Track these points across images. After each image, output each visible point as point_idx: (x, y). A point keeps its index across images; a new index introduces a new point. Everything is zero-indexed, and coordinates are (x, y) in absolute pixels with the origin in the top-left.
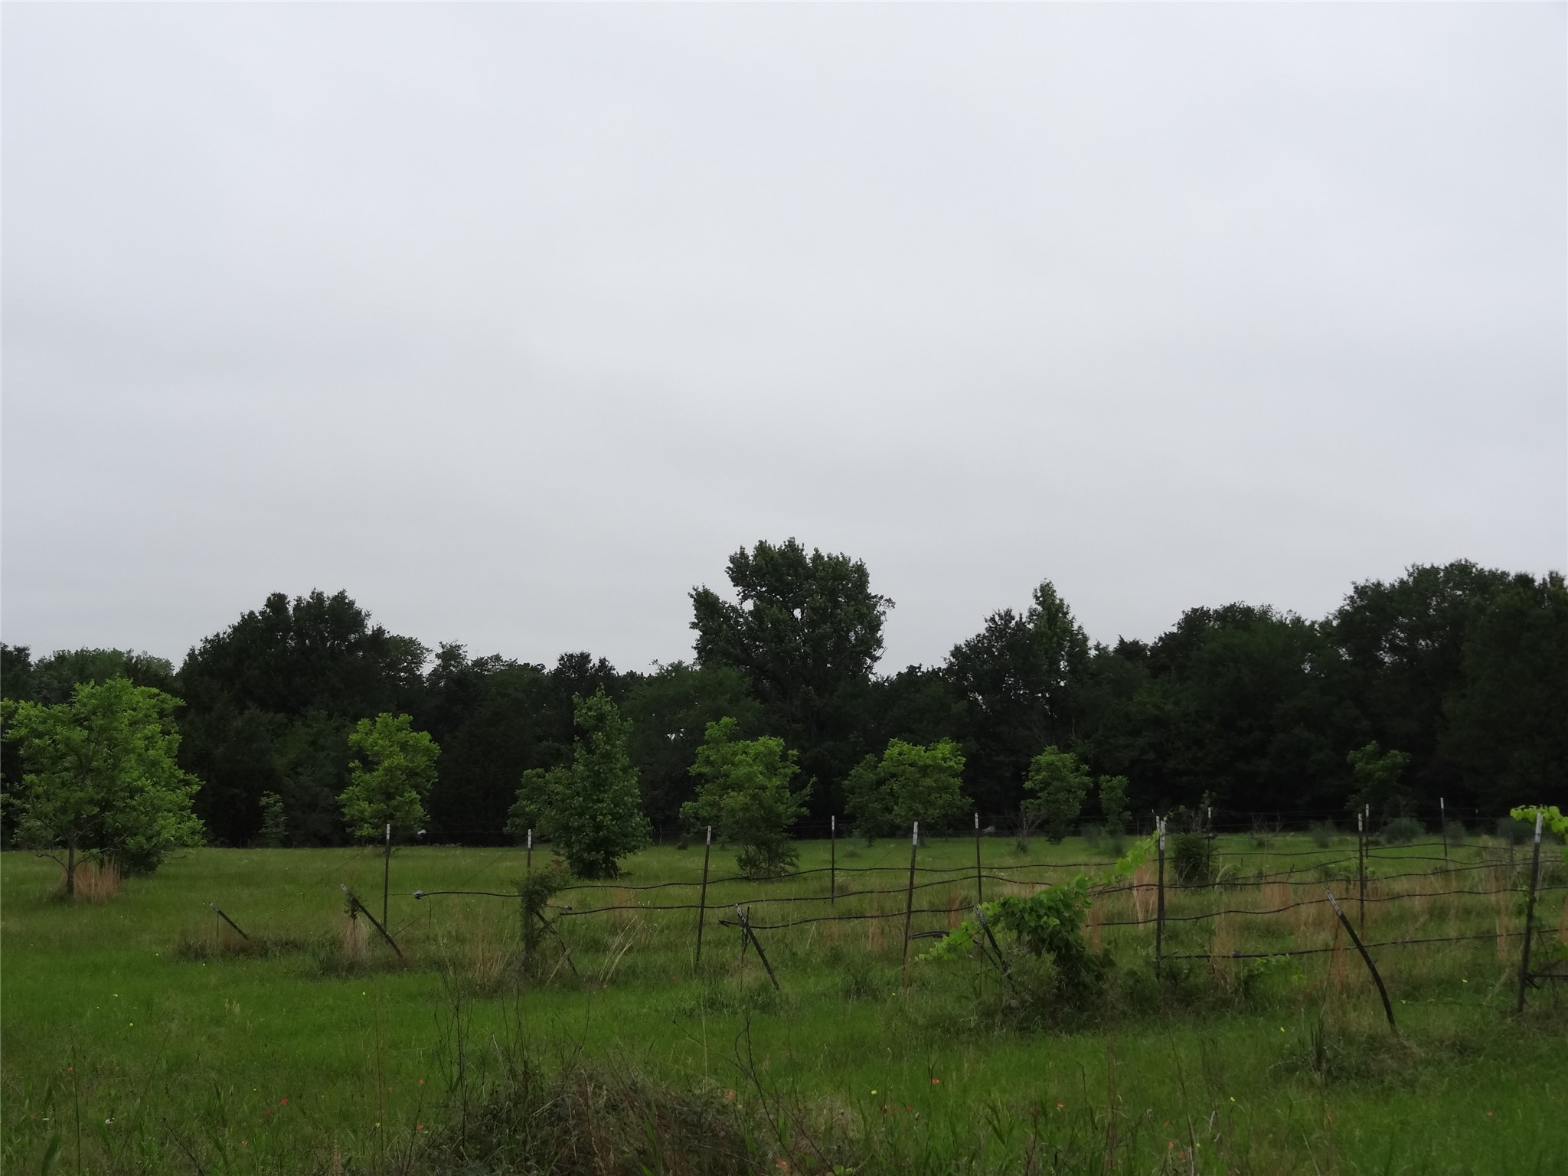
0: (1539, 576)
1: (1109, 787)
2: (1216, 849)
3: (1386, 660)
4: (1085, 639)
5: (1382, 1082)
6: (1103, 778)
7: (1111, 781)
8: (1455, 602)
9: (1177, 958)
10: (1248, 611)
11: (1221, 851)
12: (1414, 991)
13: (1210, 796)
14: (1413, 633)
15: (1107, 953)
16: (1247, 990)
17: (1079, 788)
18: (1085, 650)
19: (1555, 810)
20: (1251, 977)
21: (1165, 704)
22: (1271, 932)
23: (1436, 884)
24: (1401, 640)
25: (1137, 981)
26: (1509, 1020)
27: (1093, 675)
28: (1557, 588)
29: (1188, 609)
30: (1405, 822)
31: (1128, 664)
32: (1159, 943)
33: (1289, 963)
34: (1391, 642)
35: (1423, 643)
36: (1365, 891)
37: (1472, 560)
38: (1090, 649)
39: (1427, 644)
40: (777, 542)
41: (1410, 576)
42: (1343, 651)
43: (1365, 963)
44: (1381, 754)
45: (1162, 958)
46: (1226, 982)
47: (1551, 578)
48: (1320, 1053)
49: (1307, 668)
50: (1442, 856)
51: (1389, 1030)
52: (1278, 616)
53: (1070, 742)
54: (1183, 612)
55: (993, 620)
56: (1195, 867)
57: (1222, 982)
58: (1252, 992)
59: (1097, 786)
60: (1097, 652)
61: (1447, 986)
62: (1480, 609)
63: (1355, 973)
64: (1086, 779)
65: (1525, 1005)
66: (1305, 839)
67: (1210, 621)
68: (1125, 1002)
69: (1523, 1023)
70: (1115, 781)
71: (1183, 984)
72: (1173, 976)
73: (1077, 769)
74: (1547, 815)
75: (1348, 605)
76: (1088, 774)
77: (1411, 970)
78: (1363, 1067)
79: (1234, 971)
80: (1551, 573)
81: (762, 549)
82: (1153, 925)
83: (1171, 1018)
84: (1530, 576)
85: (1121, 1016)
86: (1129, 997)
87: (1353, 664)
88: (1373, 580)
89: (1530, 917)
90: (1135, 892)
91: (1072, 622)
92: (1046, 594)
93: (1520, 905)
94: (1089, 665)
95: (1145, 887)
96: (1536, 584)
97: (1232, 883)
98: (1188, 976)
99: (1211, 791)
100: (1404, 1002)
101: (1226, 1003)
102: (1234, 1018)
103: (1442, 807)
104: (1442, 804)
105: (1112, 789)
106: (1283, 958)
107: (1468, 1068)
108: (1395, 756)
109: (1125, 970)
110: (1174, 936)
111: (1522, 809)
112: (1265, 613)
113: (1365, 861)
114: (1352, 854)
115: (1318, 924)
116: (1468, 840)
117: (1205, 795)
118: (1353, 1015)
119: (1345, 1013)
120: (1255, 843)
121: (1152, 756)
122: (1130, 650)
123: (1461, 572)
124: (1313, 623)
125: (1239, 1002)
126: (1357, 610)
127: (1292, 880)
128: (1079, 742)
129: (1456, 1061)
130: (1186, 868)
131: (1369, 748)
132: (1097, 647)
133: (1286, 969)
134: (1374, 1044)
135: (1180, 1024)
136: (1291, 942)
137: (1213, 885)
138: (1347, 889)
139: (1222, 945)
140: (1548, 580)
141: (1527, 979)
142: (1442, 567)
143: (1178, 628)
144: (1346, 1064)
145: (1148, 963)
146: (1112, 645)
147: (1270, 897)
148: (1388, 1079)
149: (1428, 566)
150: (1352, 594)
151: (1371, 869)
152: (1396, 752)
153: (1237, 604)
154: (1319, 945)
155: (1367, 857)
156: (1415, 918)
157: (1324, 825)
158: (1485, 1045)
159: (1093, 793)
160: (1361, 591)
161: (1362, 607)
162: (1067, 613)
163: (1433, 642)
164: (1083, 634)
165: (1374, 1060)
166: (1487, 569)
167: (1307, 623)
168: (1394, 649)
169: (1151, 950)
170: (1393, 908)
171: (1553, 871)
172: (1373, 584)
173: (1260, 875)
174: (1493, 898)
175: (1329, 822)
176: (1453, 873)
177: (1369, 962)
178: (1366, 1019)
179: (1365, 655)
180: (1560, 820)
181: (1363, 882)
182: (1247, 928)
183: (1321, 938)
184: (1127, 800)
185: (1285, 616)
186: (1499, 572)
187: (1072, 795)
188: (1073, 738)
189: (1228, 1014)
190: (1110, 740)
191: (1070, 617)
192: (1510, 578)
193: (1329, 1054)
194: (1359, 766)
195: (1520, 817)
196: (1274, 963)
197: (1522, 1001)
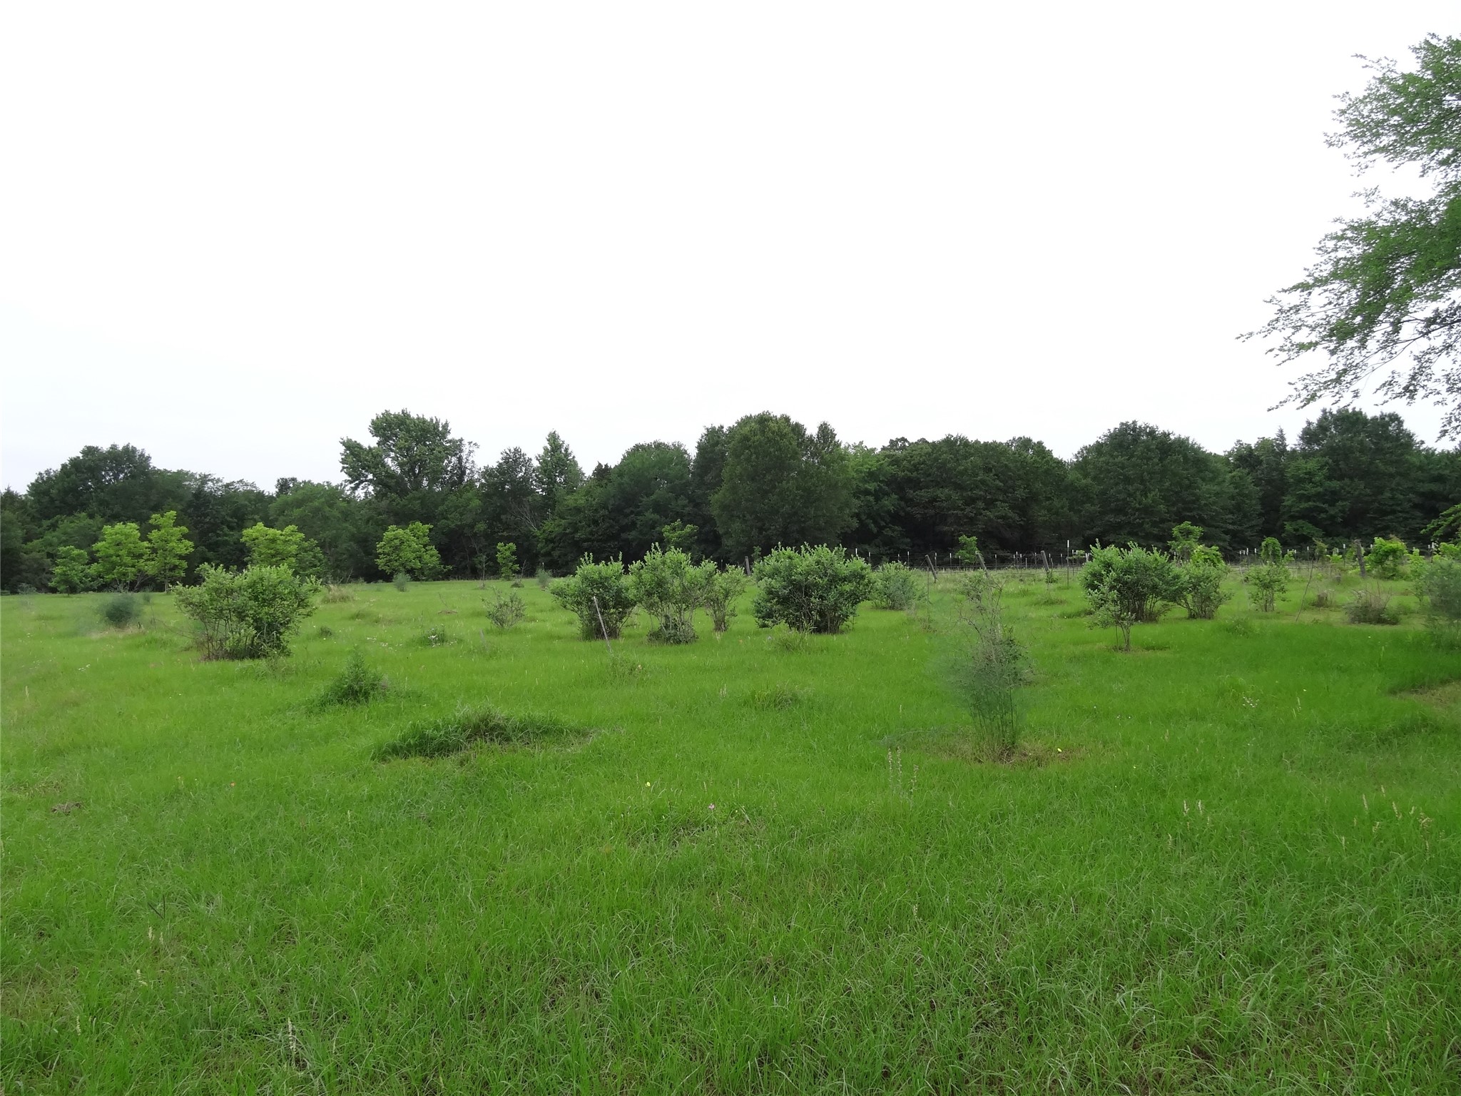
131: (675, 523)
152: (690, 526)
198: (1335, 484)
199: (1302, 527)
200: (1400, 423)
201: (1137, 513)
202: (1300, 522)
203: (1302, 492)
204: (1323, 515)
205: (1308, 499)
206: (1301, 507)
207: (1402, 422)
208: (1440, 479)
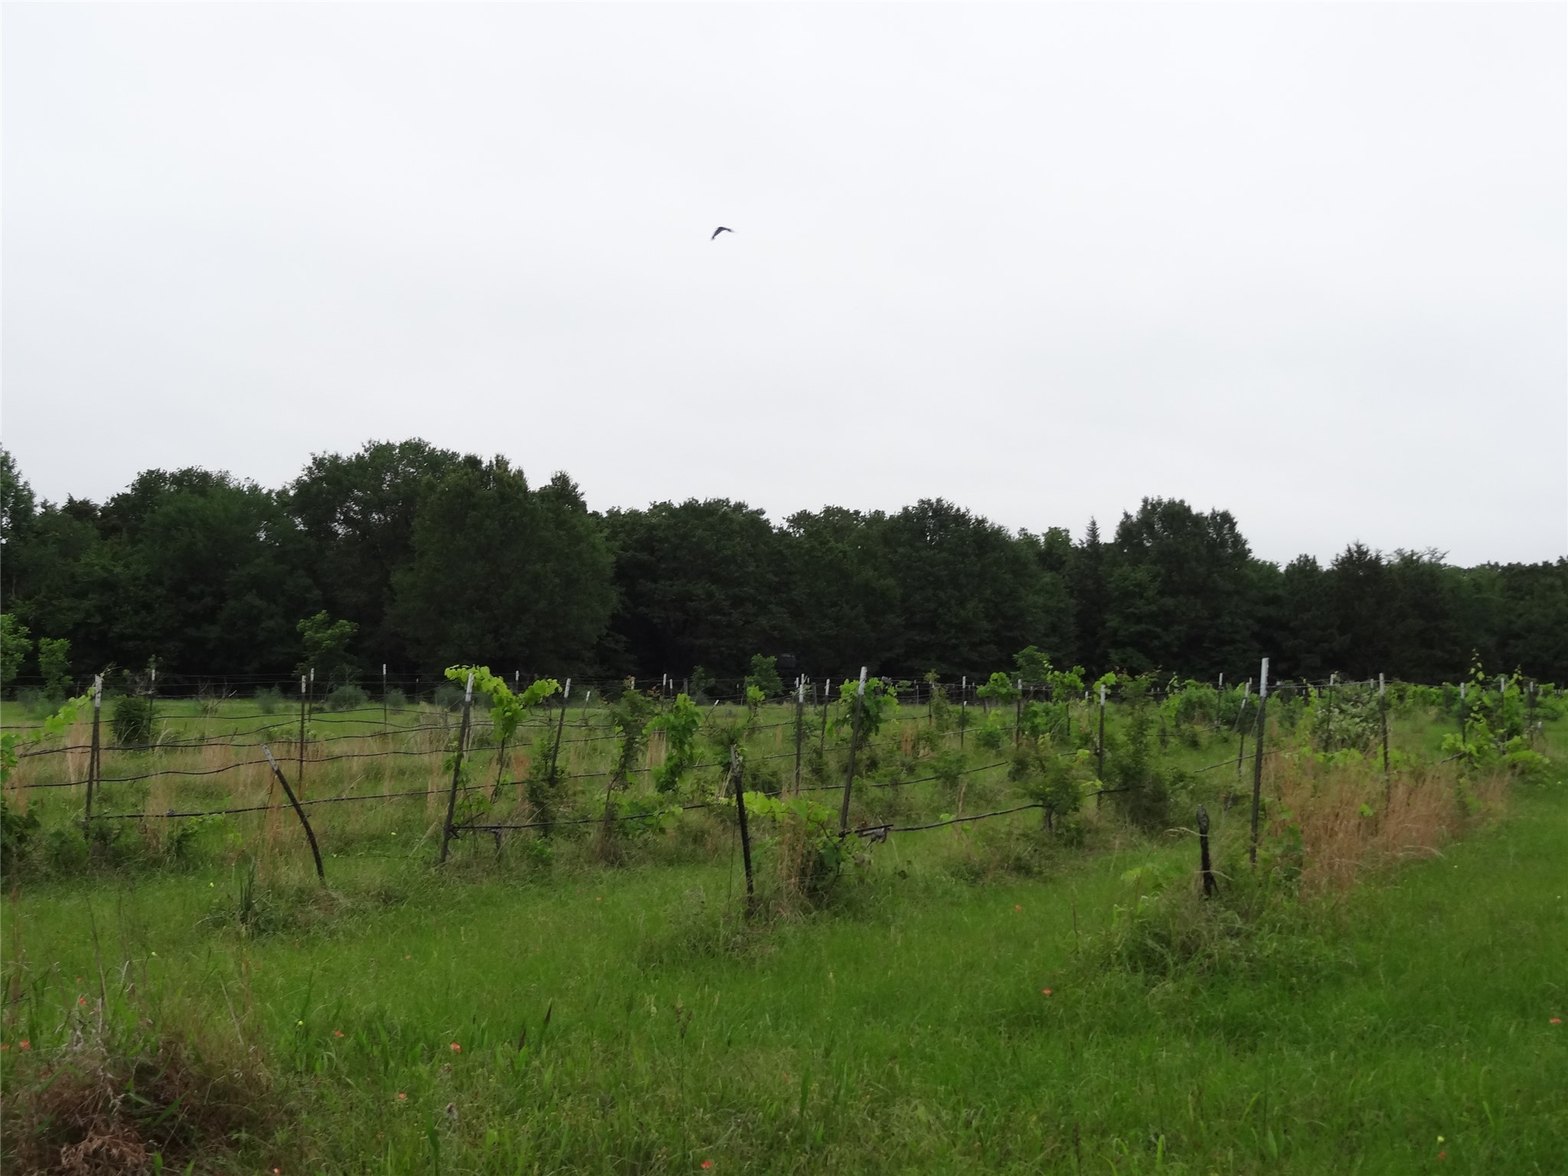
0: (487, 459)
1: (50, 650)
2: (158, 712)
3: (340, 531)
4: (31, 495)
5: (308, 932)
6: (43, 640)
7: (52, 644)
8: (408, 480)
9: (108, 818)
10: (205, 476)
11: (163, 713)
12: (346, 846)
13: (156, 661)
14: (367, 507)
15: (31, 814)
16: (179, 850)
17: (17, 651)
18: (30, 509)
19: (486, 670)
20: (185, 836)
21: (115, 566)
22: (208, 793)
23: (374, 746)
24: (355, 513)
25: (63, 842)
26: (433, 870)
27: (38, 534)
28: (502, 471)
29: (144, 471)
30: (349, 689)
31: (77, 524)
32: (89, 803)
33: (225, 823)
34: (345, 514)
35: (376, 517)
36: (305, 754)
38: (36, 506)
39: (379, 518)
41: (366, 451)
42: (298, 521)
43: (299, 820)
44: (330, 623)
45: (92, 818)
46: (158, 843)
47: (497, 461)
48: (248, 906)
49: (262, 536)
50: (382, 720)
51: (319, 883)
52: (236, 483)
53: (9, 603)
54: (139, 473)
56: (135, 731)
57: (154, 842)
58: (185, 851)
59: (37, 649)
60: (44, 510)
61: (377, 841)
62: (431, 487)
63: (290, 829)
64: (25, 642)
65: (448, 857)
66: (252, 705)
67: (166, 484)
68: (49, 864)
69: (445, 873)
70: (57, 644)
71: (112, 845)
72: (103, 836)
73: (16, 631)
74: (478, 675)
75: (306, 475)
76: (28, 637)
77: (344, 826)
78: (291, 919)
79: (167, 830)
80: (498, 456)
82: (84, 787)
83: (98, 880)
84: (479, 458)
85: (44, 878)
86: (54, 859)
87: (307, 533)
88: (331, 452)
89: (457, 772)
90: (69, 755)
91: (17, 476)
93: (449, 761)
94: (34, 523)
95: (80, 750)
96: (484, 466)
97: (172, 746)
98: (118, 836)
99: (157, 656)
100: (335, 856)
101: (157, 863)
102: (164, 877)
103: (385, 673)
104: (385, 671)
105: (53, 652)
106: (219, 816)
107: (391, 916)
108: (344, 626)
109: (53, 831)
110: (106, 799)
111: (456, 668)
112: (222, 479)
113: (307, 724)
114: (294, 718)
115: (257, 784)
116: (407, 707)
117: (151, 659)
118: (284, 869)
119: (276, 868)
120: (199, 708)
121: (97, 619)
122: (79, 510)
123: (414, 450)
124: (271, 491)
125: (171, 862)
126: (315, 481)
127: (234, 743)
128: (19, 602)
129: (380, 910)
130: (126, 730)
131: (319, 617)
132: (44, 505)
133: (221, 828)
134: (303, 896)
135: (107, 885)
136: (228, 803)
137: (153, 747)
138: (288, 752)
139: (156, 806)
140: (495, 463)
141: (451, 831)
142: (398, 444)
143: (133, 489)
144: (273, 917)
145: (77, 824)
146: (61, 503)
147: (211, 758)
148: (314, 929)
149: (384, 443)
150: (311, 465)
151: (313, 732)
152: (345, 622)
153: (195, 469)
154: (256, 804)
155: (309, 720)
156: (352, 778)
157: (270, 691)
158: (409, 894)
159: (32, 656)
160: (319, 463)
161: (321, 478)
162: (12, 467)
163: (386, 516)
164: (29, 490)
165: (301, 912)
166: (439, 449)
167: (265, 491)
168: (348, 521)
169: (82, 811)
170: (332, 769)
171: (482, 735)
172: (332, 456)
173: (202, 738)
174: (426, 758)
175: (276, 690)
176: (390, 736)
177: (302, 816)
178: (295, 873)
179: (320, 527)
180: (489, 680)
181: (303, 743)
182: (185, 790)
183: (259, 798)
184: (68, 664)
185: (242, 483)
186: (450, 452)
187: (8, 658)
188: (13, 598)
189: (158, 874)
190: (53, 602)
191: (15, 471)
192: (460, 459)
193: (257, 907)
194: (308, 634)
195: (454, 677)
196: (210, 822)
197: (445, 852)
198: (1169, 602)
199: (1131, 657)
200: (1233, 525)
201: (953, 631)
202: (1129, 650)
203: (1131, 610)
204: (1156, 643)
205: (1138, 619)
206: (1131, 630)
207: (1235, 524)
208: (1273, 601)
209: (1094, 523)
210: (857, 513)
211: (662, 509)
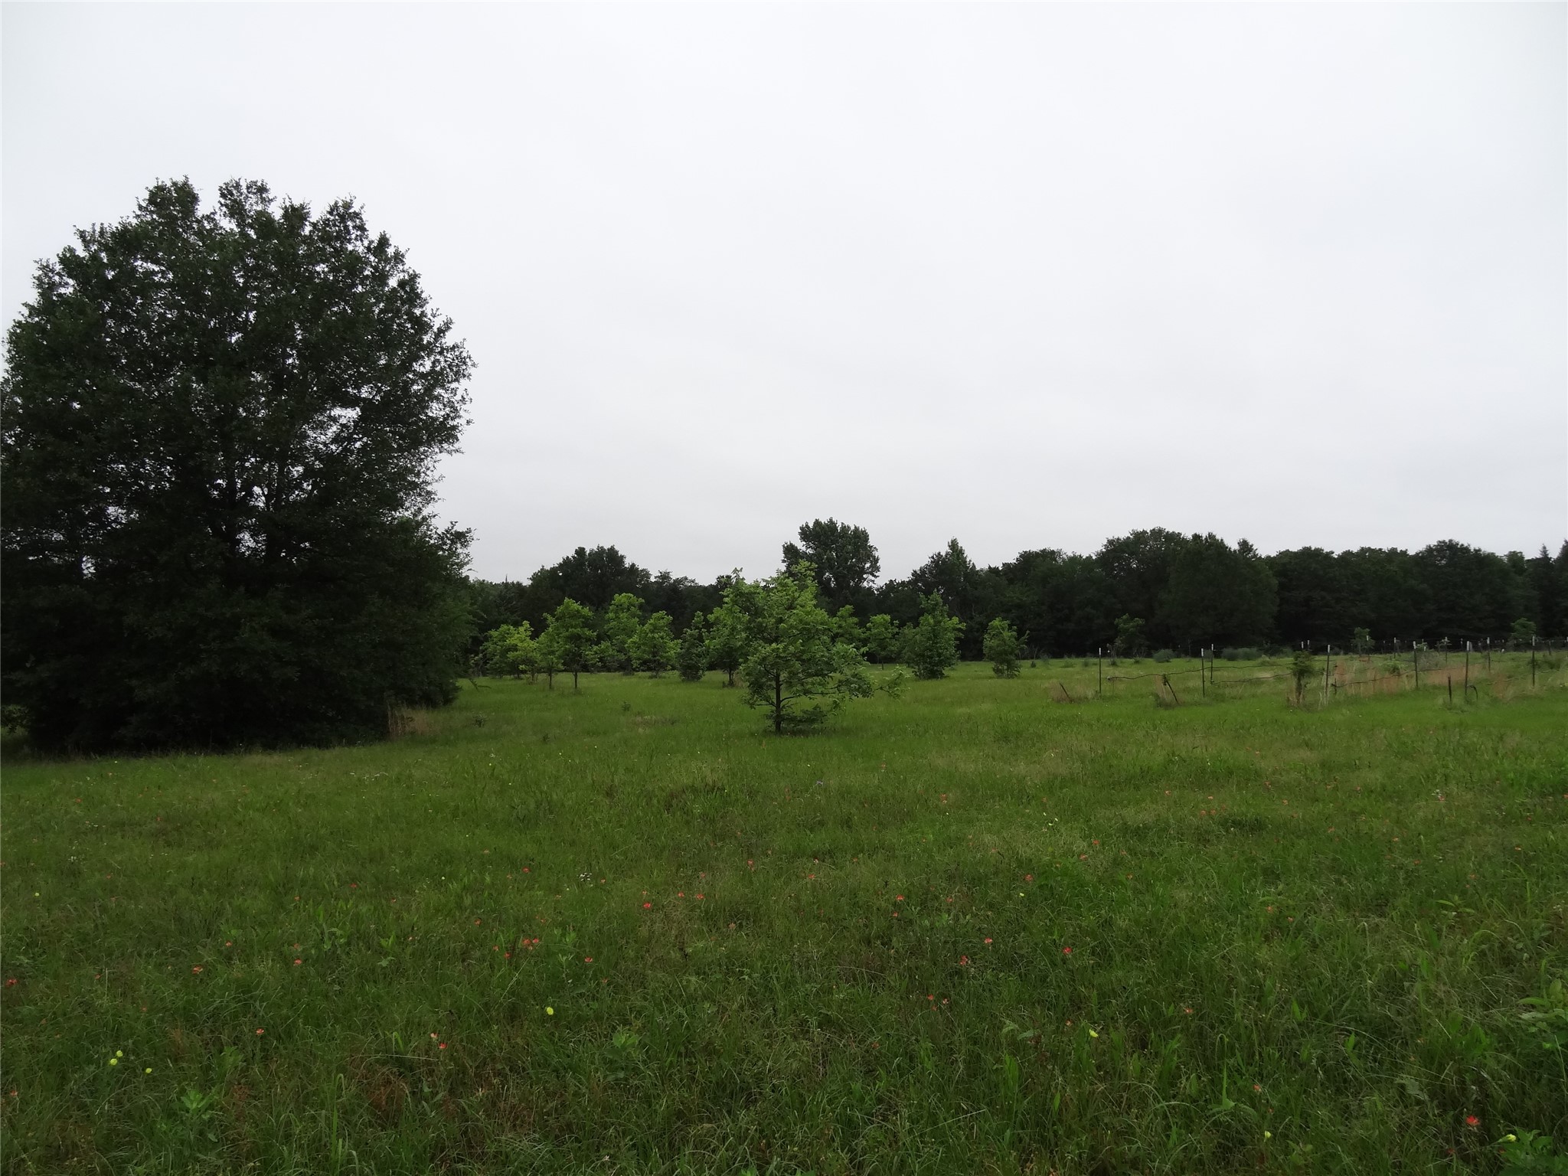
0: (1204, 534)
4: (973, 566)
8: (1157, 548)
10: (1052, 552)
21: (1022, 597)
24: (1125, 565)
27: (981, 583)
28: (1213, 540)
29: (1021, 551)
31: (997, 578)
37: (1163, 526)
38: (977, 571)
40: (824, 520)
41: (1133, 535)
42: (1101, 571)
44: (1130, 620)
47: (1209, 536)
52: (1067, 554)
54: (1019, 553)
55: (933, 557)
60: (981, 572)
67: (1033, 557)
80: (1209, 533)
81: (817, 523)
84: (1200, 535)
87: (1108, 577)
91: (967, 558)
92: (954, 545)
94: (978, 578)
96: (1203, 539)
108: (1138, 621)
122: (993, 571)
123: (1157, 533)
126: (1109, 551)
131: (1124, 617)
132: (980, 570)
142: (1148, 531)
143: (1019, 560)
146: (986, 569)
149: (1141, 530)
150: (1106, 543)
152: (1138, 619)
153: (1047, 549)
160: (1110, 542)
161: (1112, 550)
164: (973, 563)
166: (1170, 532)
172: (1116, 539)
185: (1071, 554)
186: (1177, 533)
191: (965, 555)
192: (1189, 537)
194: (1120, 625)
209: (1544, 548)
210: (1380, 549)
211: (1286, 555)
